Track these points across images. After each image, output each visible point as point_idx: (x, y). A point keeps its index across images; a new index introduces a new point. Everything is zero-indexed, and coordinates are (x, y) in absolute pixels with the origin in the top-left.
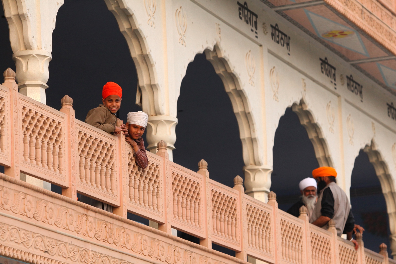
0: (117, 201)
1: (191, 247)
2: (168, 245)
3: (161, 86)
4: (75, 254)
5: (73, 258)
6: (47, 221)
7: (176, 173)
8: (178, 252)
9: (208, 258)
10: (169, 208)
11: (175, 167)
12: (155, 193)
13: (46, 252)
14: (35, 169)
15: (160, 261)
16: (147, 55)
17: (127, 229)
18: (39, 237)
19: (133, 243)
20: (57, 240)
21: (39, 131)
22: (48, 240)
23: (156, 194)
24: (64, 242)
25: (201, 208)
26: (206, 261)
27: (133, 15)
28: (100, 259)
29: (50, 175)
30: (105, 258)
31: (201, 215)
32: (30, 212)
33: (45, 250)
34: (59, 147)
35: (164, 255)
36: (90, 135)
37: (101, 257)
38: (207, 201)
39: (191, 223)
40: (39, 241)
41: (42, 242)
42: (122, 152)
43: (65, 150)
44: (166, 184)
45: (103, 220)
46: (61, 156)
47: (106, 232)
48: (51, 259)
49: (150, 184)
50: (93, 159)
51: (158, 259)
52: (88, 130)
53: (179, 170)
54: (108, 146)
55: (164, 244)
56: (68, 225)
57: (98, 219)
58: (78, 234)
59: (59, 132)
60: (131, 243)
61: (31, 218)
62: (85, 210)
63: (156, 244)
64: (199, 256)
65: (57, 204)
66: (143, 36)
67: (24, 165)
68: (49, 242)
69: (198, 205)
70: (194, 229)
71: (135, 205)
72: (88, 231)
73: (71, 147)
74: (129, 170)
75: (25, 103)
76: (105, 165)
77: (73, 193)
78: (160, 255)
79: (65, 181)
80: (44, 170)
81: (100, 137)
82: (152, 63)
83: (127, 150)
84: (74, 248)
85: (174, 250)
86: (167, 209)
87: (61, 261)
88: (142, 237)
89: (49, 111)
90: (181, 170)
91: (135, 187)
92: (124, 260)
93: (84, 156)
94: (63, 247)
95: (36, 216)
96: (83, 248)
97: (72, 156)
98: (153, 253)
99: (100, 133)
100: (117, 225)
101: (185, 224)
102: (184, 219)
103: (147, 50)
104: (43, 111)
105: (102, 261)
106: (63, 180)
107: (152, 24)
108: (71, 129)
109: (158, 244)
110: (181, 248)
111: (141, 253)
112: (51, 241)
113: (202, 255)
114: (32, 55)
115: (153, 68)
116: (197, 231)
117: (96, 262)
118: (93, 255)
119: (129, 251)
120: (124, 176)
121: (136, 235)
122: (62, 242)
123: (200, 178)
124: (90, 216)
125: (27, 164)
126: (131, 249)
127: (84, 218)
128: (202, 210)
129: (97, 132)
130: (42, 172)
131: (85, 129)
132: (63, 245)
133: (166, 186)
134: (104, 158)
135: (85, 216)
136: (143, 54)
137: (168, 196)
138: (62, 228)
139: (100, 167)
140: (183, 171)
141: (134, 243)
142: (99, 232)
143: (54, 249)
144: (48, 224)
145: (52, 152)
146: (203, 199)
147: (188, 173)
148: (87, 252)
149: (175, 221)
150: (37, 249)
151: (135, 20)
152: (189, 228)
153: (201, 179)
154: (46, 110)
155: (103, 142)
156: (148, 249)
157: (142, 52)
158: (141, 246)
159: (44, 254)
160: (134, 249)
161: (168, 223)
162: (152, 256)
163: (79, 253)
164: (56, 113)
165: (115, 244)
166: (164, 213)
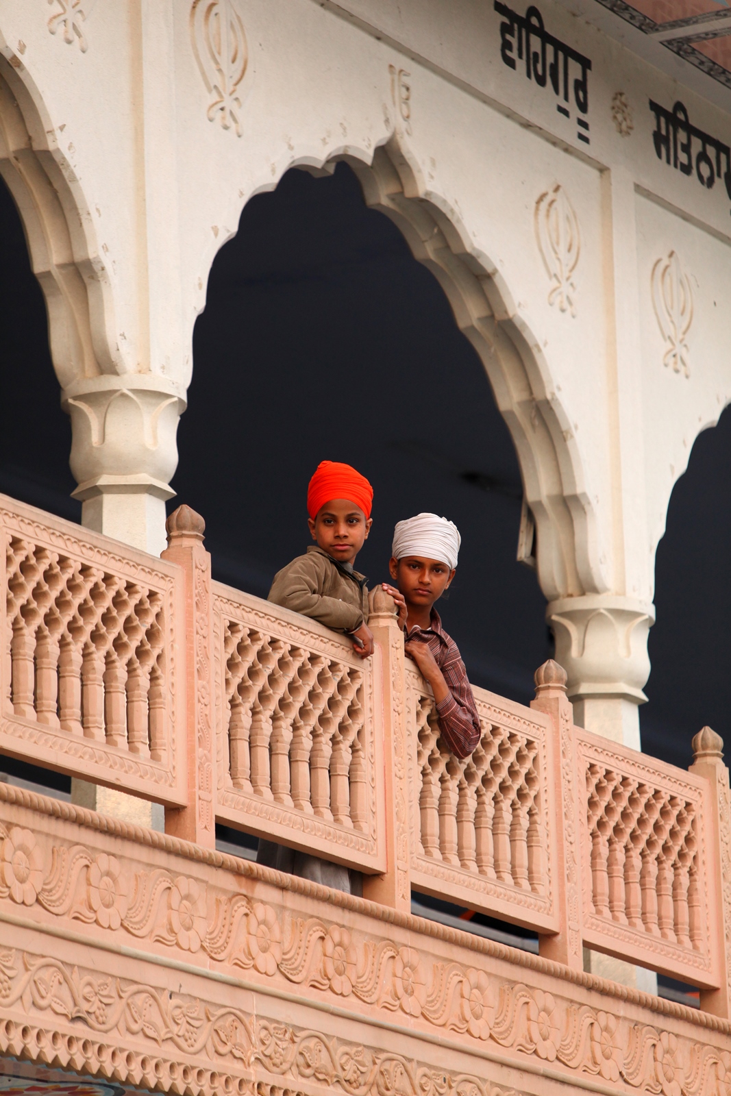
0: (376, 855)
1: (655, 1014)
2: (565, 1005)
3: (598, 502)
4: (193, 1026)
5: (186, 1040)
6: (92, 915)
7: (601, 768)
8: (606, 1029)
9: (723, 1054)
10: (575, 884)
11: (600, 750)
12: (522, 831)
13: (79, 1018)
14: (54, 743)
15: (535, 1057)
16: (547, 402)
17: (406, 946)
18: (52, 969)
19: (429, 996)
20: (120, 978)
21: (74, 617)
22: (88, 978)
23: (525, 834)
24: (152, 987)
25: (699, 885)
26: (716, 1063)
27: (494, 274)
28: (291, 1045)
29: (115, 763)
30: (312, 1043)
31: (700, 910)
32: (27, 886)
33: (74, 1011)
34: (150, 674)
35: (551, 1037)
36: (271, 637)
37: (296, 1039)
38: (722, 864)
39: (659, 935)
40: (51, 984)
41: (64, 984)
42: (393, 693)
43: (173, 684)
44: (564, 803)
45: (312, 917)
46: (159, 704)
47: (325, 955)
48: (97, 1043)
49: (501, 801)
50: (282, 714)
51: (529, 1052)
52: (263, 620)
53: (612, 759)
54: (340, 675)
55: (550, 1001)
56: (176, 931)
57: (293, 911)
58: (215, 962)
59: (152, 625)
60: (422, 994)
61: (31, 906)
62: (244, 879)
63: (518, 1000)
64: (690, 1044)
65: (131, 860)
66: (531, 343)
67: (11, 730)
68: (89, 984)
69: (688, 875)
70: (673, 955)
71: (442, 870)
72: (255, 949)
73: (195, 672)
74: (419, 753)
75: (20, 527)
76: (330, 736)
77: (199, 825)
78: (536, 1037)
79: (173, 785)
80: (92, 748)
81: (288, 638)
82: (564, 428)
83: (414, 689)
84: (188, 1008)
85: (590, 1021)
86: (568, 885)
87: (139, 1050)
88: (465, 975)
89: (111, 555)
90: (621, 758)
91: (444, 811)
92: (388, 1052)
93: (249, 705)
94: (148, 1005)
95: (49, 898)
96: (225, 1007)
97: (199, 701)
98: (508, 1029)
99: (310, 630)
100: (366, 933)
101: (639, 938)
102: (634, 920)
103: (546, 384)
104: (90, 553)
105: (301, 1054)
106: (166, 781)
107: (566, 305)
108: (197, 615)
109: (526, 1000)
110: (617, 1017)
111: (460, 1028)
112: (101, 981)
113: (697, 1042)
114: (120, 391)
115: (569, 443)
116: (685, 961)
117: (278, 1055)
118: (264, 1033)
119: (413, 1020)
120: (399, 774)
121: (439, 968)
122: (141, 987)
123: (693, 788)
124: (262, 902)
125: (25, 726)
126: (422, 1014)
127: (239, 907)
128: (706, 893)
129: (299, 628)
130: (85, 753)
131: (252, 616)
132: (148, 997)
133: (564, 810)
134: (324, 713)
135: (243, 900)
136: (533, 399)
137: (571, 843)
138: (148, 941)
139: (307, 743)
140: (631, 762)
141: (434, 996)
142: (298, 954)
143: (108, 1011)
144: (95, 925)
145: (122, 687)
146: (706, 857)
147: (648, 771)
148: (241, 1022)
149: (597, 926)
150: (41, 1009)
151: (502, 292)
152: (653, 951)
153: (698, 791)
154: (102, 552)
155: (323, 659)
156: (489, 1016)
157: (531, 393)
158: (461, 1007)
159: (71, 1025)
160: (433, 1016)
161: (569, 933)
162: (504, 1039)
163: (211, 1023)
164: (139, 562)
165: (357, 996)
166: (555, 898)
